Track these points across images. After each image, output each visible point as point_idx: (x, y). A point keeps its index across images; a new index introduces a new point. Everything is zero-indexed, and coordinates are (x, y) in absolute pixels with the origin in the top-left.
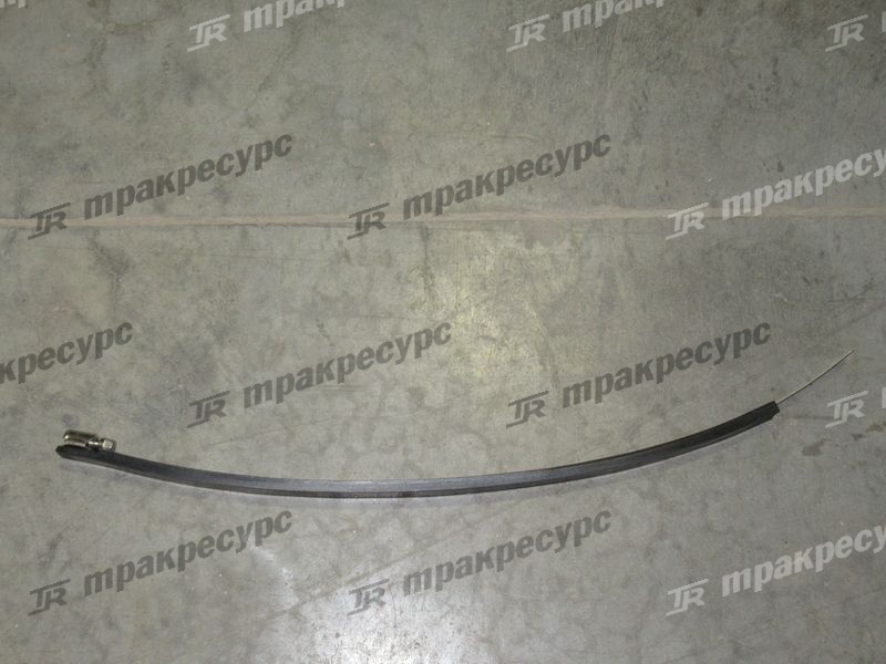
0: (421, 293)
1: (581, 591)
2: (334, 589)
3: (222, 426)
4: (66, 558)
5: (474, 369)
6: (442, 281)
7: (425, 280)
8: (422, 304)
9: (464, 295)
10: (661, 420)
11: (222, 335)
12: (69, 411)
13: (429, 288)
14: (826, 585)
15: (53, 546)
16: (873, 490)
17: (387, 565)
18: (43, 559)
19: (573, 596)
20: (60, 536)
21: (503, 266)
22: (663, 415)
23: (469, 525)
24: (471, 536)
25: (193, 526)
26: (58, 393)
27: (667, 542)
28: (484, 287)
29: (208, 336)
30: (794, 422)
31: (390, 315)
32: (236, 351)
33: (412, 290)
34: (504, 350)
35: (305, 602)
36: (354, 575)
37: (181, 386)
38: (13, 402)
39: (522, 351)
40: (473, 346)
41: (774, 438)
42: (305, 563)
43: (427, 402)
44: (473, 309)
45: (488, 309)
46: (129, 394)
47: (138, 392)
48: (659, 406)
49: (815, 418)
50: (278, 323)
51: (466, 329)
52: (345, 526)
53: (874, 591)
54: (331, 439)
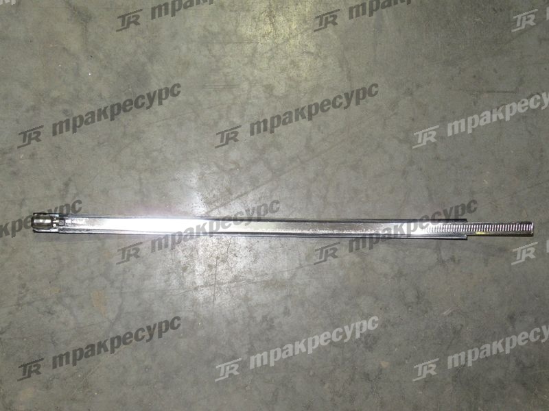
0: (269, 28)
1: (367, 196)
2: (229, 202)
3: (156, 112)
4: (75, 192)
5: (302, 72)
6: (281, 19)
7: (270, 20)
8: (269, 34)
9: (294, 27)
10: (410, 98)
11: (151, 58)
12: (66, 107)
13: (272, 24)
14: (503, 186)
15: (67, 185)
16: (530, 132)
17: (258, 187)
18: (62, 193)
19: (363, 199)
20: (70, 179)
21: (316, 8)
22: (411, 94)
23: (302, 162)
24: (304, 168)
25: (146, 170)
26: (59, 96)
27: (414, 167)
28: (305, 22)
29: (143, 59)
30: (486, 95)
31: (250, 42)
32: (161, 67)
33: (263, 25)
34: (319, 60)
35: (212, 210)
36: (239, 193)
37: (130, 89)
38: (32, 103)
39: (329, 60)
40: (300, 58)
41: (475, 104)
42: (211, 189)
43: (275, 93)
44: (299, 36)
45: (308, 36)
46: (100, 95)
47: (106, 94)
48: (409, 89)
49: (498, 92)
50: (184, 48)
51: (296, 47)
52: (232, 166)
53: (528, 188)
54: (221, 117)
